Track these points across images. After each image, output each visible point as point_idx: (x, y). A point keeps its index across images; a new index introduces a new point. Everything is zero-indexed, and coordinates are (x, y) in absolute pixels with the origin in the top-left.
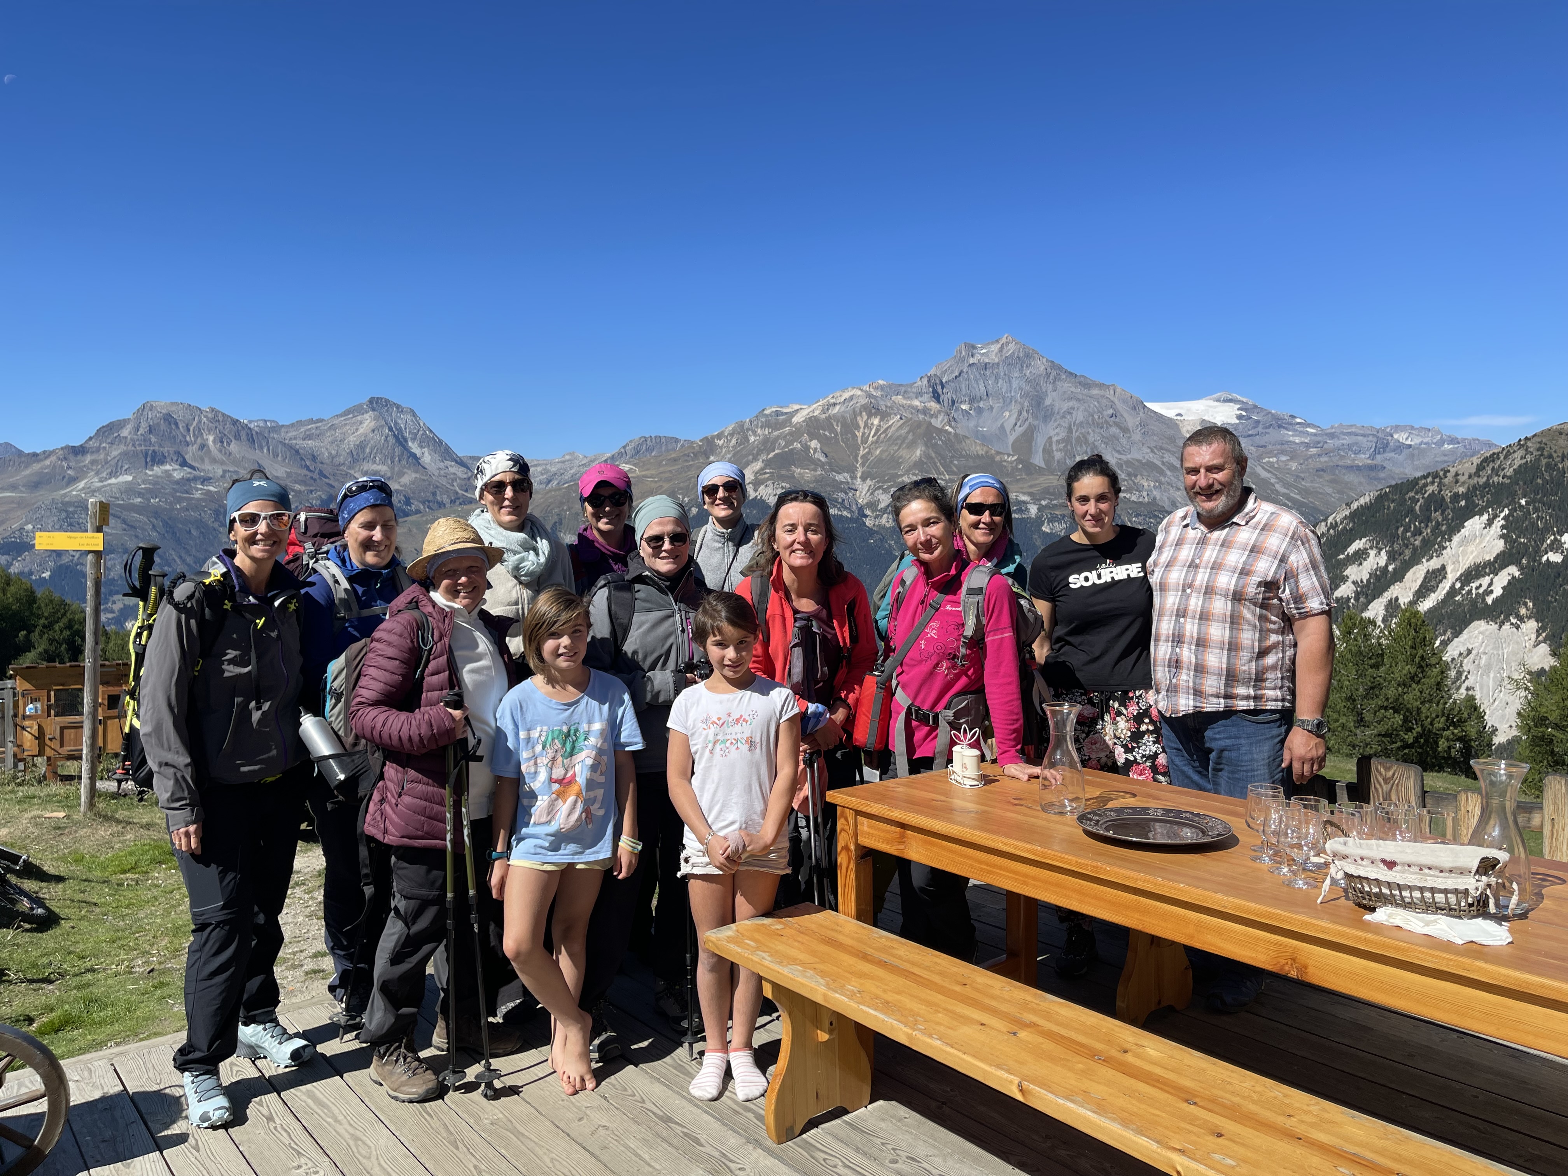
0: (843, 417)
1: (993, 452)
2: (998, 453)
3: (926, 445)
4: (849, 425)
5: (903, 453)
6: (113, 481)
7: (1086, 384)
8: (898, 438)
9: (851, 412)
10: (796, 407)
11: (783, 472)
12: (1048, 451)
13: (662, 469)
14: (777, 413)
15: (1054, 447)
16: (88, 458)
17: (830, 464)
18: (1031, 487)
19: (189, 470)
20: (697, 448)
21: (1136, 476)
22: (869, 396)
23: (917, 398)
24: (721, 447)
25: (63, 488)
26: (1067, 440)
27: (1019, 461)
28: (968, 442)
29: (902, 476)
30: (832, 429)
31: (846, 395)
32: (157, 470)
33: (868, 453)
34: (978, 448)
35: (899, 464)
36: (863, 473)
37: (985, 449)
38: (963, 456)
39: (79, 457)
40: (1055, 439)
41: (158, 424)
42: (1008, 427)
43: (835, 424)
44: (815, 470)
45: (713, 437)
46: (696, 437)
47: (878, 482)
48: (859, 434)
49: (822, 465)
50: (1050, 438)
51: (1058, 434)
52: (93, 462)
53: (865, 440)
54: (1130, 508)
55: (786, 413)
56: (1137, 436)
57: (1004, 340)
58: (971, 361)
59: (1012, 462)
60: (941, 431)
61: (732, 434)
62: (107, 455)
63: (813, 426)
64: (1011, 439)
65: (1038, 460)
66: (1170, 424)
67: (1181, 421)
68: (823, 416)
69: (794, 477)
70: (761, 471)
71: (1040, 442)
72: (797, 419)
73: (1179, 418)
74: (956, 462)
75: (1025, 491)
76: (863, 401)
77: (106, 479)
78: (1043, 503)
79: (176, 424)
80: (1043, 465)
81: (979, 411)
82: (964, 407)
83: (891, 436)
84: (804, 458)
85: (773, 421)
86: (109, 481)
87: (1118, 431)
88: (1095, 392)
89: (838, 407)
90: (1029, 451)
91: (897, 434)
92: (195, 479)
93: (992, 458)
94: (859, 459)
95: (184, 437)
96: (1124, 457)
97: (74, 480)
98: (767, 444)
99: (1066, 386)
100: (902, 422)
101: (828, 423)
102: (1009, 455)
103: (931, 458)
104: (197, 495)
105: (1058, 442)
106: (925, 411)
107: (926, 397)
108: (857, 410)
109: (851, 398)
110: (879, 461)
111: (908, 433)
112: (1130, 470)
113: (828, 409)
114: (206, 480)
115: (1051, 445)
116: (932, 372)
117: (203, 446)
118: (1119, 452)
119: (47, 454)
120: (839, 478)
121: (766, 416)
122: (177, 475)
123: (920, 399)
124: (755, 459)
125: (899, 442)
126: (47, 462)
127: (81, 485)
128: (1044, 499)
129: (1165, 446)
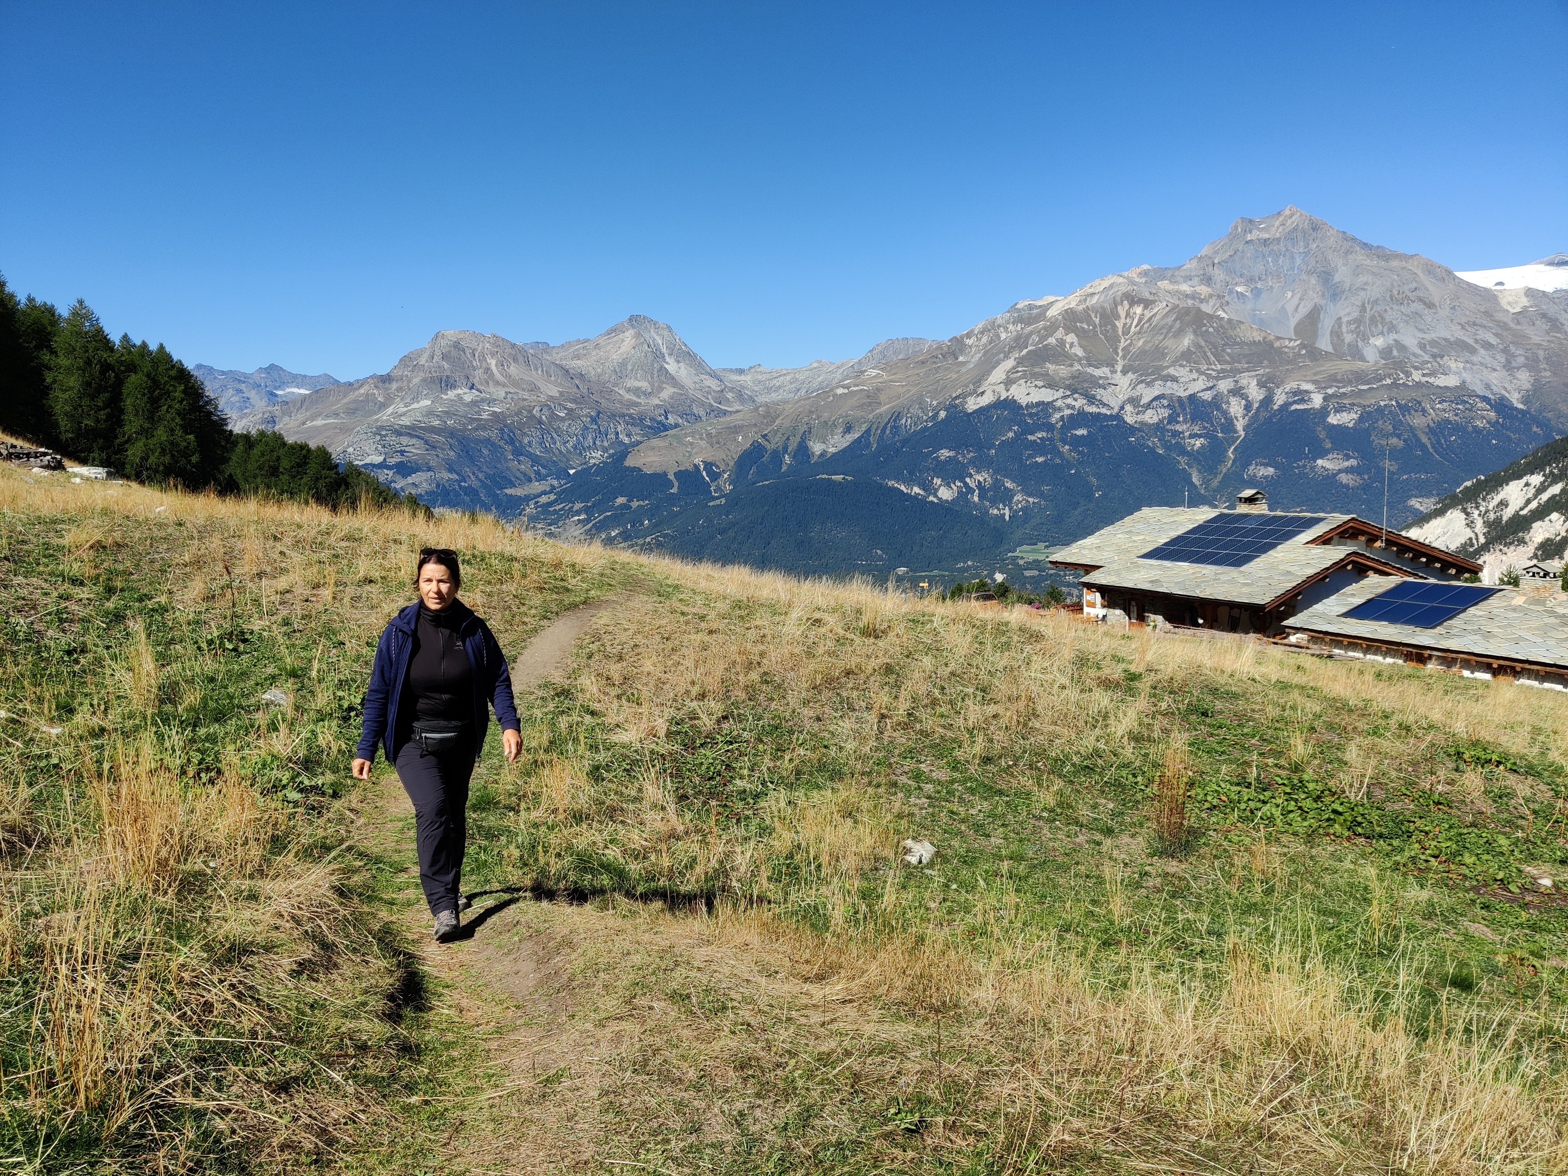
0: (1103, 308)
1: (1272, 337)
2: (1278, 338)
3: (1195, 332)
4: (1108, 316)
5: (1170, 343)
6: (415, 406)
7: (1383, 255)
8: (1162, 328)
9: (1111, 301)
10: (1051, 299)
11: (1037, 370)
12: (1336, 334)
13: (909, 373)
14: (1031, 307)
15: (1344, 329)
16: (394, 386)
17: (1088, 359)
18: (1315, 374)
19: (477, 393)
20: (946, 349)
21: (1442, 357)
22: (1132, 282)
23: (1185, 282)
24: (970, 347)
25: (376, 414)
26: (1358, 321)
27: (1303, 346)
28: (1243, 327)
29: (1168, 367)
30: (1089, 321)
31: (1106, 283)
32: (451, 394)
33: (1130, 345)
34: (1255, 334)
35: (1164, 355)
36: (1124, 366)
37: (1263, 334)
38: (1238, 344)
39: (387, 385)
40: (1344, 320)
41: (450, 352)
42: (1290, 309)
43: (1093, 316)
44: (1071, 365)
45: (962, 337)
46: (945, 337)
47: (1141, 375)
48: (1119, 324)
49: (1079, 360)
50: (1340, 318)
51: (1349, 314)
52: (400, 389)
53: (1126, 331)
54: (1434, 394)
55: (1040, 307)
56: (1444, 312)
57: (1287, 212)
58: (1249, 237)
59: (1293, 348)
60: (1211, 317)
61: (982, 333)
62: (409, 382)
63: (1071, 319)
64: (1293, 322)
65: (1324, 344)
66: (1487, 296)
67: (1501, 291)
68: (1081, 308)
69: (1047, 375)
70: (1013, 371)
71: (1326, 324)
72: (1052, 312)
73: (1499, 288)
74: (1229, 351)
75: (1308, 378)
76: (1124, 289)
77: (410, 404)
78: (1330, 391)
79: (464, 351)
80: (1330, 349)
81: (1257, 293)
82: (1239, 289)
83: (1156, 326)
84: (1059, 354)
85: (1026, 316)
86: (413, 406)
87: (1422, 306)
88: (1395, 263)
89: (1096, 297)
90: (1314, 334)
91: (1164, 322)
92: (483, 400)
93: (1270, 344)
94: (1120, 351)
95: (471, 362)
96: (1427, 336)
97: (383, 406)
98: (1020, 342)
99: (1360, 257)
100: (1168, 309)
101: (1086, 315)
102: (1290, 340)
103: (1201, 347)
104: (485, 416)
105: (1349, 323)
106: (1193, 296)
107: (1196, 280)
108: (1118, 299)
109: (1111, 286)
110: (1143, 352)
111: (1175, 320)
112: (1435, 350)
113: (1085, 300)
114: (491, 402)
115: (1340, 327)
116: (1205, 251)
117: (488, 370)
118: (1420, 330)
119: (361, 383)
120: (1097, 372)
121: (1019, 310)
122: (468, 398)
123: (1189, 283)
124: (1007, 357)
125: (1164, 331)
126: (362, 391)
127: (390, 410)
128: (1330, 387)
129: (1478, 321)
